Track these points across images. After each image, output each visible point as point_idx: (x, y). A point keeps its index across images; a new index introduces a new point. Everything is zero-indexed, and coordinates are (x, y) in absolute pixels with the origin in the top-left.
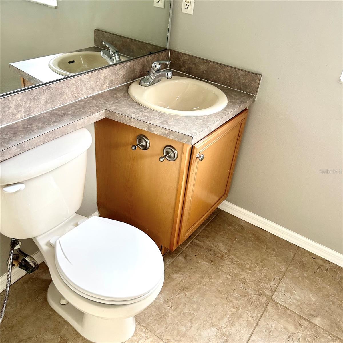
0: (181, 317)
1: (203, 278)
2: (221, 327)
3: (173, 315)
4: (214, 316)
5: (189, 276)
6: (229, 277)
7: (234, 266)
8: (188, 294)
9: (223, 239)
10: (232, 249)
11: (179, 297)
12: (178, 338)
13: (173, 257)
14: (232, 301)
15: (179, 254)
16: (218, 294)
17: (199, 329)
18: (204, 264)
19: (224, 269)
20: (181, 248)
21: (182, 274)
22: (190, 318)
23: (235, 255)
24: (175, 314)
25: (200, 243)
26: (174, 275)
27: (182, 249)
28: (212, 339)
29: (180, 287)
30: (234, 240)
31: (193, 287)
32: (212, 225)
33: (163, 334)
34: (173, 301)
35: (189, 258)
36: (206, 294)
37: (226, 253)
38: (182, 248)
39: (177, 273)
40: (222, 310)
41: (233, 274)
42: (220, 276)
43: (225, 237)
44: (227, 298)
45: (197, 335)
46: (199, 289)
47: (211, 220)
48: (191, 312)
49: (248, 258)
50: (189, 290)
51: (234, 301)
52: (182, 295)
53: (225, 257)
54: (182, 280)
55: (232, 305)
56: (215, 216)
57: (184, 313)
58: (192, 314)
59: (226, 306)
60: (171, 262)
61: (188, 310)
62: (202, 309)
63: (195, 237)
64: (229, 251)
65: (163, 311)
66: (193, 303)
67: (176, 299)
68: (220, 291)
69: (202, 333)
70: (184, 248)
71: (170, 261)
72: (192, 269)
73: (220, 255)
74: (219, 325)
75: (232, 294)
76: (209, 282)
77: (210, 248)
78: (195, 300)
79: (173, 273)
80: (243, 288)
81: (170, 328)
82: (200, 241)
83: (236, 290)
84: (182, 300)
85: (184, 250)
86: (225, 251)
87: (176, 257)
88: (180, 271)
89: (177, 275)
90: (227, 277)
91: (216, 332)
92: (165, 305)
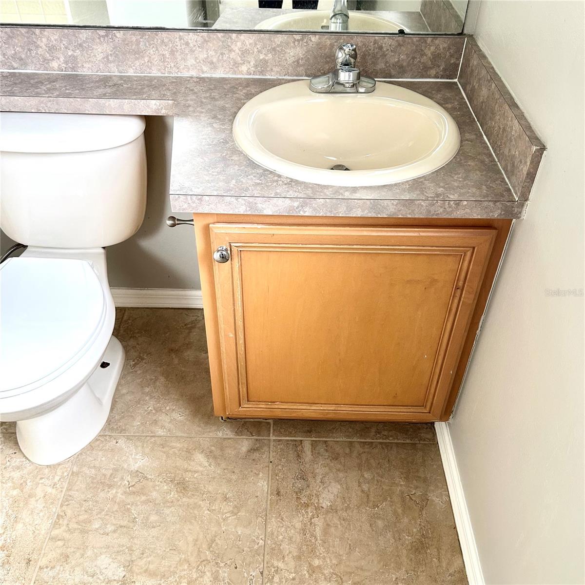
0: (118, 510)
1: (226, 499)
2: (132, 580)
3: (115, 496)
4: (149, 559)
5: (214, 478)
6: (261, 541)
7: (298, 538)
8: (173, 495)
9: (356, 484)
10: (340, 513)
11: (158, 486)
12: (76, 526)
13: (237, 433)
14: (205, 572)
15: (255, 437)
16: (205, 540)
17: (108, 547)
18: (262, 485)
19: (273, 523)
20: (269, 434)
21: (210, 465)
22: (125, 523)
23: (328, 525)
24: (120, 498)
25: (309, 453)
26: (198, 455)
27: (269, 436)
28: (98, 578)
29: (180, 476)
30: (371, 504)
31: (193, 495)
32: (376, 451)
33: (71, 502)
34: (145, 482)
35: (256, 455)
36: (191, 522)
37: (318, 508)
38: (271, 435)
39: (208, 457)
40: (170, 566)
41: (274, 546)
42: (252, 525)
43: (365, 487)
44: (206, 562)
45: (95, 551)
46: (196, 506)
47: (388, 441)
48: (137, 520)
49: (341, 553)
50: (183, 491)
51: (205, 577)
52: (166, 488)
53: (307, 512)
54: (196, 472)
55: (195, 577)
56: (408, 441)
57: (128, 510)
58: (134, 521)
59: (186, 567)
60: (225, 437)
61: (139, 513)
62: (154, 532)
63: (317, 439)
64: (332, 509)
65: (115, 480)
66: (156, 513)
67: (151, 484)
68: (213, 541)
69: (103, 557)
70: (274, 438)
71: (227, 434)
72: (234, 472)
73: (304, 500)
74: (135, 575)
75: (222, 565)
76: (223, 515)
77: (310, 475)
78: (167, 511)
79: (202, 452)
80: (252, 580)
81: (87, 505)
82: (312, 452)
83: (236, 568)
84: (154, 494)
85: (269, 440)
86: (326, 504)
87: (244, 437)
88: (215, 458)
89: (202, 460)
90: (257, 538)
91: (116, 578)
92: (129, 476)
